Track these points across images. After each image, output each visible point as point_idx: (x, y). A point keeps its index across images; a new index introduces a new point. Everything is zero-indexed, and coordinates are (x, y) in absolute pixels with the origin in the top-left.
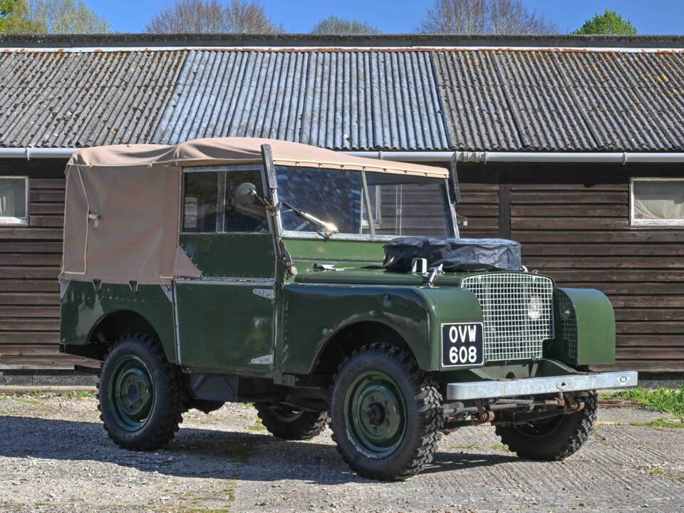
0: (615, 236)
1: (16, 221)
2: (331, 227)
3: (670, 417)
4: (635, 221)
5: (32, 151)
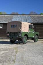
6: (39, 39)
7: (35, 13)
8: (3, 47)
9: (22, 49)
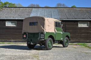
0: (77, 28)
1: (15, 26)
3: (83, 46)
4: (79, 26)
5: (17, 19)
6: (70, 43)
7: (63, 5)
8: (17, 54)
9: (45, 57)
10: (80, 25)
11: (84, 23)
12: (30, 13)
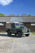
2: (18, 26)
10: (32, 25)
11: (33, 24)
12: (10, 19)
